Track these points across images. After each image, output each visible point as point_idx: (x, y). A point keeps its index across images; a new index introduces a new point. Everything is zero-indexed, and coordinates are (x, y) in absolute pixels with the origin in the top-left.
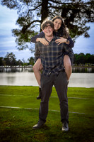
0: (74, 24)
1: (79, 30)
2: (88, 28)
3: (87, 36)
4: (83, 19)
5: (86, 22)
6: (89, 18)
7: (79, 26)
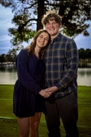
0: (73, 22)
1: (78, 28)
2: (88, 26)
3: (86, 34)
4: (82, 17)
5: (85, 20)
6: (89, 15)
7: (78, 24)
